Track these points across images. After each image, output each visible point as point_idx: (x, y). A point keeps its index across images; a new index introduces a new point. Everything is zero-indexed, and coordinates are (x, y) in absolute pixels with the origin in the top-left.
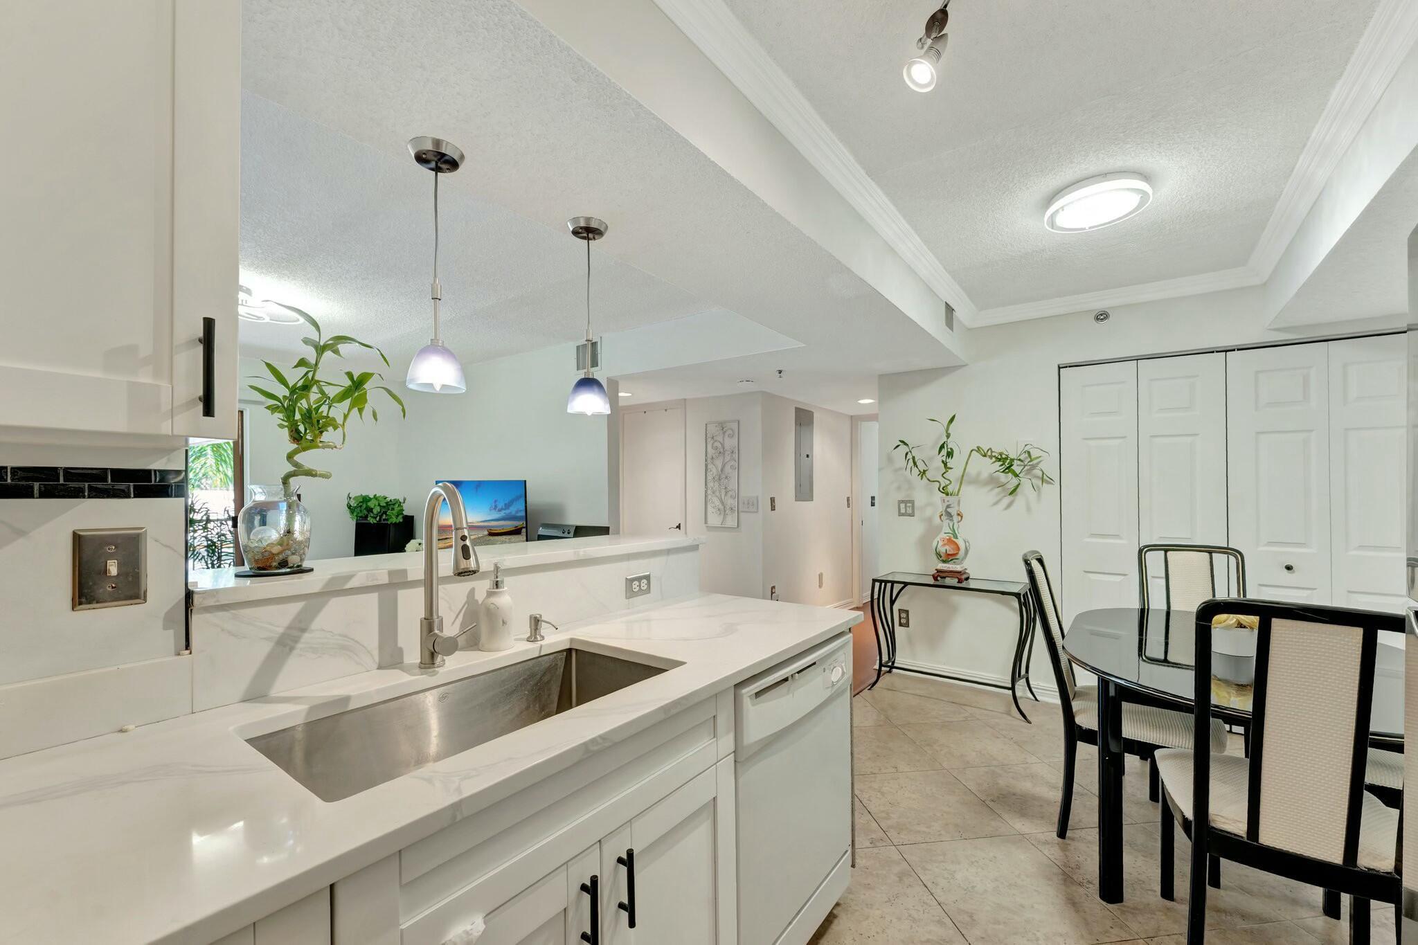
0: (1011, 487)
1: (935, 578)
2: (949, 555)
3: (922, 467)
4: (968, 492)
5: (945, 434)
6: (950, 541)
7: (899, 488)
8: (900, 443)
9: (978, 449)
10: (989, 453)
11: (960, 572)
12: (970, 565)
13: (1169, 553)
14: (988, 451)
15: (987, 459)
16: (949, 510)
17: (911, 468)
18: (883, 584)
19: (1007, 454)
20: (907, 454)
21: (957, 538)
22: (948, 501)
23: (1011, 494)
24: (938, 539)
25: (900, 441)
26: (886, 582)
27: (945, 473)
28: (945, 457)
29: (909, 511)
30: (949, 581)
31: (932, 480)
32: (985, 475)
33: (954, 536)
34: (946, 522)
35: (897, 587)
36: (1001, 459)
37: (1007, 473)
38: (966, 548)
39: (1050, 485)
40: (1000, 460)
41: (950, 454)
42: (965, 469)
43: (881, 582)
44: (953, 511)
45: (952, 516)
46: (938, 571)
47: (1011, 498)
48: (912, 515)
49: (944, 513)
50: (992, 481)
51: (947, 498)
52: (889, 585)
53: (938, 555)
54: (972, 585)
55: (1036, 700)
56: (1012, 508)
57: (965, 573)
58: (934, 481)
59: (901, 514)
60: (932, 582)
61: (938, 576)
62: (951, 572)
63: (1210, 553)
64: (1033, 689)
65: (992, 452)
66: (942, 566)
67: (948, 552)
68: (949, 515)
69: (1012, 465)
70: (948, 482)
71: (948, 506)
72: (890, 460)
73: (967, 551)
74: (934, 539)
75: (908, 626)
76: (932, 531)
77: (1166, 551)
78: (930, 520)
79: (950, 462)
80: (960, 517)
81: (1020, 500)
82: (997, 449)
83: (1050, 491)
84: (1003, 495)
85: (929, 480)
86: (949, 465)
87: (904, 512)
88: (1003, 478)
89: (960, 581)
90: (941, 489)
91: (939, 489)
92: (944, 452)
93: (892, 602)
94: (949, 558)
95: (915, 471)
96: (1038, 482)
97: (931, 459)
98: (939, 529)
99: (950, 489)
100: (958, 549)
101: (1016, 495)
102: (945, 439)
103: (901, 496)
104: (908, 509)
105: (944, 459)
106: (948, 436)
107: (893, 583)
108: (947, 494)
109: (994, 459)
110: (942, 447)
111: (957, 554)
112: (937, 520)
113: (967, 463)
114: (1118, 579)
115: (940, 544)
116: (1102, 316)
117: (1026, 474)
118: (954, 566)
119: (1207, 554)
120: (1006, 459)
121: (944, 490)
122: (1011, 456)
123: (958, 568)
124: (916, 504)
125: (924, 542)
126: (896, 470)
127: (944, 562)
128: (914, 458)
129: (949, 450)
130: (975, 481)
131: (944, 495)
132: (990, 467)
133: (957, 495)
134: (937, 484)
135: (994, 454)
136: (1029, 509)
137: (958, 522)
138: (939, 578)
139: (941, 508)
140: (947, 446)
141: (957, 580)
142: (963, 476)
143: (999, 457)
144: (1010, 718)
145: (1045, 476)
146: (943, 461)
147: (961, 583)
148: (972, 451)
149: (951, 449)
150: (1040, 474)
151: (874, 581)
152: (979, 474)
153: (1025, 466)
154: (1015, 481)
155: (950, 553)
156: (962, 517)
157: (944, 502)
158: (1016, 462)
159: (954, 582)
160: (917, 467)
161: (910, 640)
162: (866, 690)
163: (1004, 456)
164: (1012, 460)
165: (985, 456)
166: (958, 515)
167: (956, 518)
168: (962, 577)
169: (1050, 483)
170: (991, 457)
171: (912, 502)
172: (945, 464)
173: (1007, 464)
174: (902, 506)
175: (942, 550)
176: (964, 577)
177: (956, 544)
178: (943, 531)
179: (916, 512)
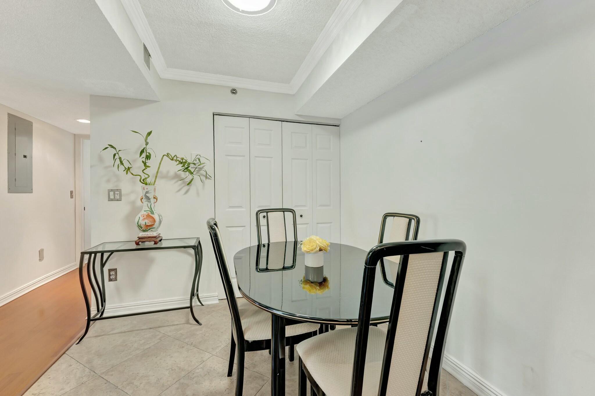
0: (188, 180)
1: (137, 244)
2: (147, 226)
3: (127, 165)
4: (160, 183)
5: (145, 143)
6: (148, 216)
7: (108, 181)
8: (109, 146)
9: (168, 155)
10: (175, 158)
11: (155, 237)
12: (162, 231)
13: (269, 213)
14: (174, 157)
15: (174, 162)
16: (147, 195)
17: (118, 165)
18: (93, 255)
19: (186, 159)
20: (115, 155)
21: (153, 214)
22: (147, 189)
23: (188, 184)
24: (139, 215)
25: (109, 145)
26: (96, 253)
27: (144, 169)
28: (144, 159)
29: (117, 197)
30: (148, 244)
31: (135, 174)
32: (172, 173)
33: (151, 213)
34: (145, 203)
35: (106, 255)
36: (183, 162)
37: (186, 172)
38: (160, 219)
39: (210, 180)
40: (181, 163)
41: (148, 157)
42: (159, 168)
43: (90, 253)
44: (150, 196)
45: (149, 199)
46: (139, 238)
47: (186, 188)
48: (120, 200)
49: (144, 197)
50: (176, 177)
51: (146, 187)
52: (99, 255)
53: (140, 227)
54: (164, 244)
55: (202, 305)
56: (189, 193)
57: (159, 237)
58: (136, 175)
59: (110, 200)
60: (135, 247)
61: (139, 242)
62: (149, 237)
63: (284, 212)
64: (201, 299)
65: (177, 157)
66: (142, 234)
67: (147, 224)
68: (148, 199)
69: (189, 167)
70: (147, 176)
71: (147, 192)
72: (101, 159)
73: (160, 222)
74: (137, 216)
75: (116, 280)
76: (135, 210)
77: (267, 212)
78: (133, 203)
79: (149, 163)
80: (155, 200)
81: (193, 188)
82: (180, 156)
83: (209, 183)
84: (183, 185)
85: (132, 174)
86: (147, 164)
87: (113, 198)
88: (183, 175)
89: (156, 243)
90: (142, 181)
91: (140, 180)
92: (144, 155)
93: (103, 265)
94: (148, 227)
95: (122, 168)
96: (203, 178)
97: (135, 161)
98: (140, 209)
99: (148, 181)
100: (155, 221)
101: (191, 185)
102: (145, 146)
103: (111, 186)
104: (116, 195)
105: (144, 160)
106: (147, 144)
107: (102, 253)
108: (146, 184)
109: (178, 162)
110: (142, 152)
111: (153, 225)
112: (139, 203)
113: (160, 163)
114: (241, 229)
115: (141, 218)
116: (234, 91)
117: (197, 173)
118: (151, 233)
119: (283, 212)
120: (186, 162)
121: (144, 182)
122: (189, 161)
123: (155, 234)
124: (123, 192)
125: (129, 218)
126: (106, 168)
127: (144, 231)
128: (120, 158)
129: (148, 154)
130: (166, 177)
131: (144, 185)
132: (175, 168)
133: (154, 185)
134: (139, 177)
135: (178, 159)
136: (198, 194)
137: (154, 203)
138: (140, 243)
139: (141, 194)
140: (146, 151)
141: (153, 243)
142: (157, 172)
143: (181, 161)
144: (189, 326)
145: (207, 175)
146: (143, 162)
147: (156, 244)
148: (164, 156)
149: (149, 153)
150: (205, 173)
151: (83, 254)
152: (168, 172)
153: (196, 168)
154: (190, 177)
155: (149, 225)
156: (157, 200)
157: (144, 189)
158: (192, 165)
159: (151, 244)
160: (123, 165)
161: (118, 290)
162: (75, 344)
163: (184, 161)
164: (189, 164)
165: (172, 160)
166: (154, 198)
167: (153, 200)
168: (157, 240)
169: (210, 179)
170: (176, 161)
171: (120, 190)
172: (145, 163)
173: (185, 165)
174: (112, 193)
175: (142, 223)
176: (160, 239)
177: (153, 218)
178: (144, 209)
179: (123, 198)
